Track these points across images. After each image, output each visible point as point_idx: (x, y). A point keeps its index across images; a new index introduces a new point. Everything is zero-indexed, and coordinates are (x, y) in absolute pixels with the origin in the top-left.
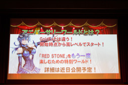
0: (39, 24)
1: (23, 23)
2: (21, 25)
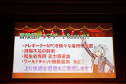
0: (41, 27)
1: (26, 27)
2: (25, 29)
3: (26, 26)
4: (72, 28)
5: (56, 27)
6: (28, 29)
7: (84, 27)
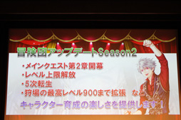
0: (54, 37)
4: (107, 38)
6: (31, 40)
7: (128, 37)
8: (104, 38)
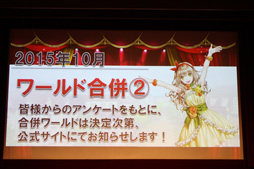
0: (71, 40)
1: (37, 40)
2: (34, 44)
3: (37, 38)
4: (143, 43)
5: (105, 42)
6: (40, 44)
7: (172, 42)
8: (139, 42)
